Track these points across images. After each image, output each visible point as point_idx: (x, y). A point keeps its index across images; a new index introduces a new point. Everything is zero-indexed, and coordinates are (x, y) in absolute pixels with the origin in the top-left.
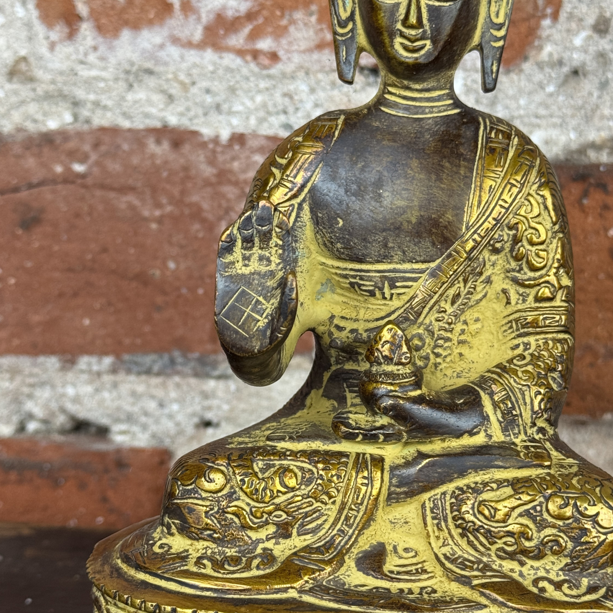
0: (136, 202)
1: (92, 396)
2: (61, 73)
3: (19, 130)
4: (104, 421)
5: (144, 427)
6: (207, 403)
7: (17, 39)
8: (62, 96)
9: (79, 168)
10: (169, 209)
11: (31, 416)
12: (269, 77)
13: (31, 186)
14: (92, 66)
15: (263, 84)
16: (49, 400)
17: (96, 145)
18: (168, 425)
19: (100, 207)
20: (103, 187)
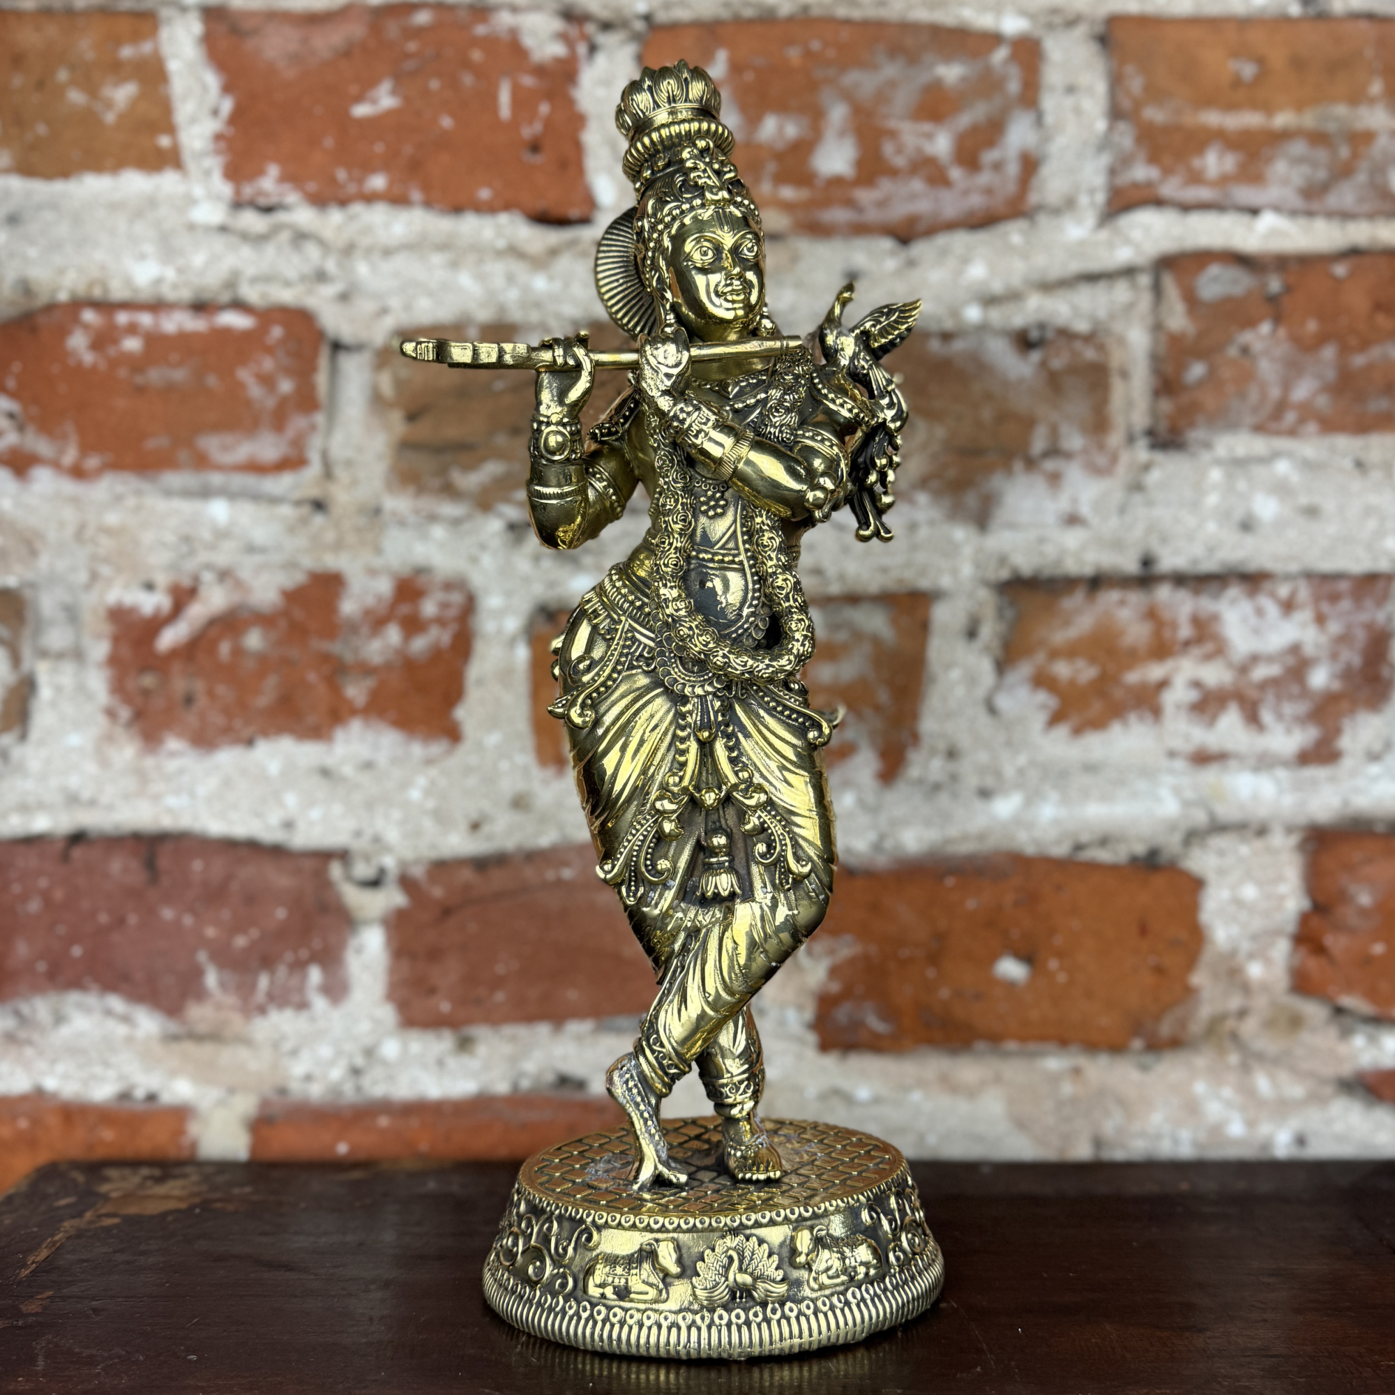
1: (577, 1055)
2: (551, 804)
3: (519, 847)
4: (586, 1075)
7: (517, 780)
8: (552, 821)
9: (566, 875)
11: (526, 1075)
13: (529, 890)
16: (540, 1060)
17: (578, 857)
19: (583, 903)
20: (584, 887)
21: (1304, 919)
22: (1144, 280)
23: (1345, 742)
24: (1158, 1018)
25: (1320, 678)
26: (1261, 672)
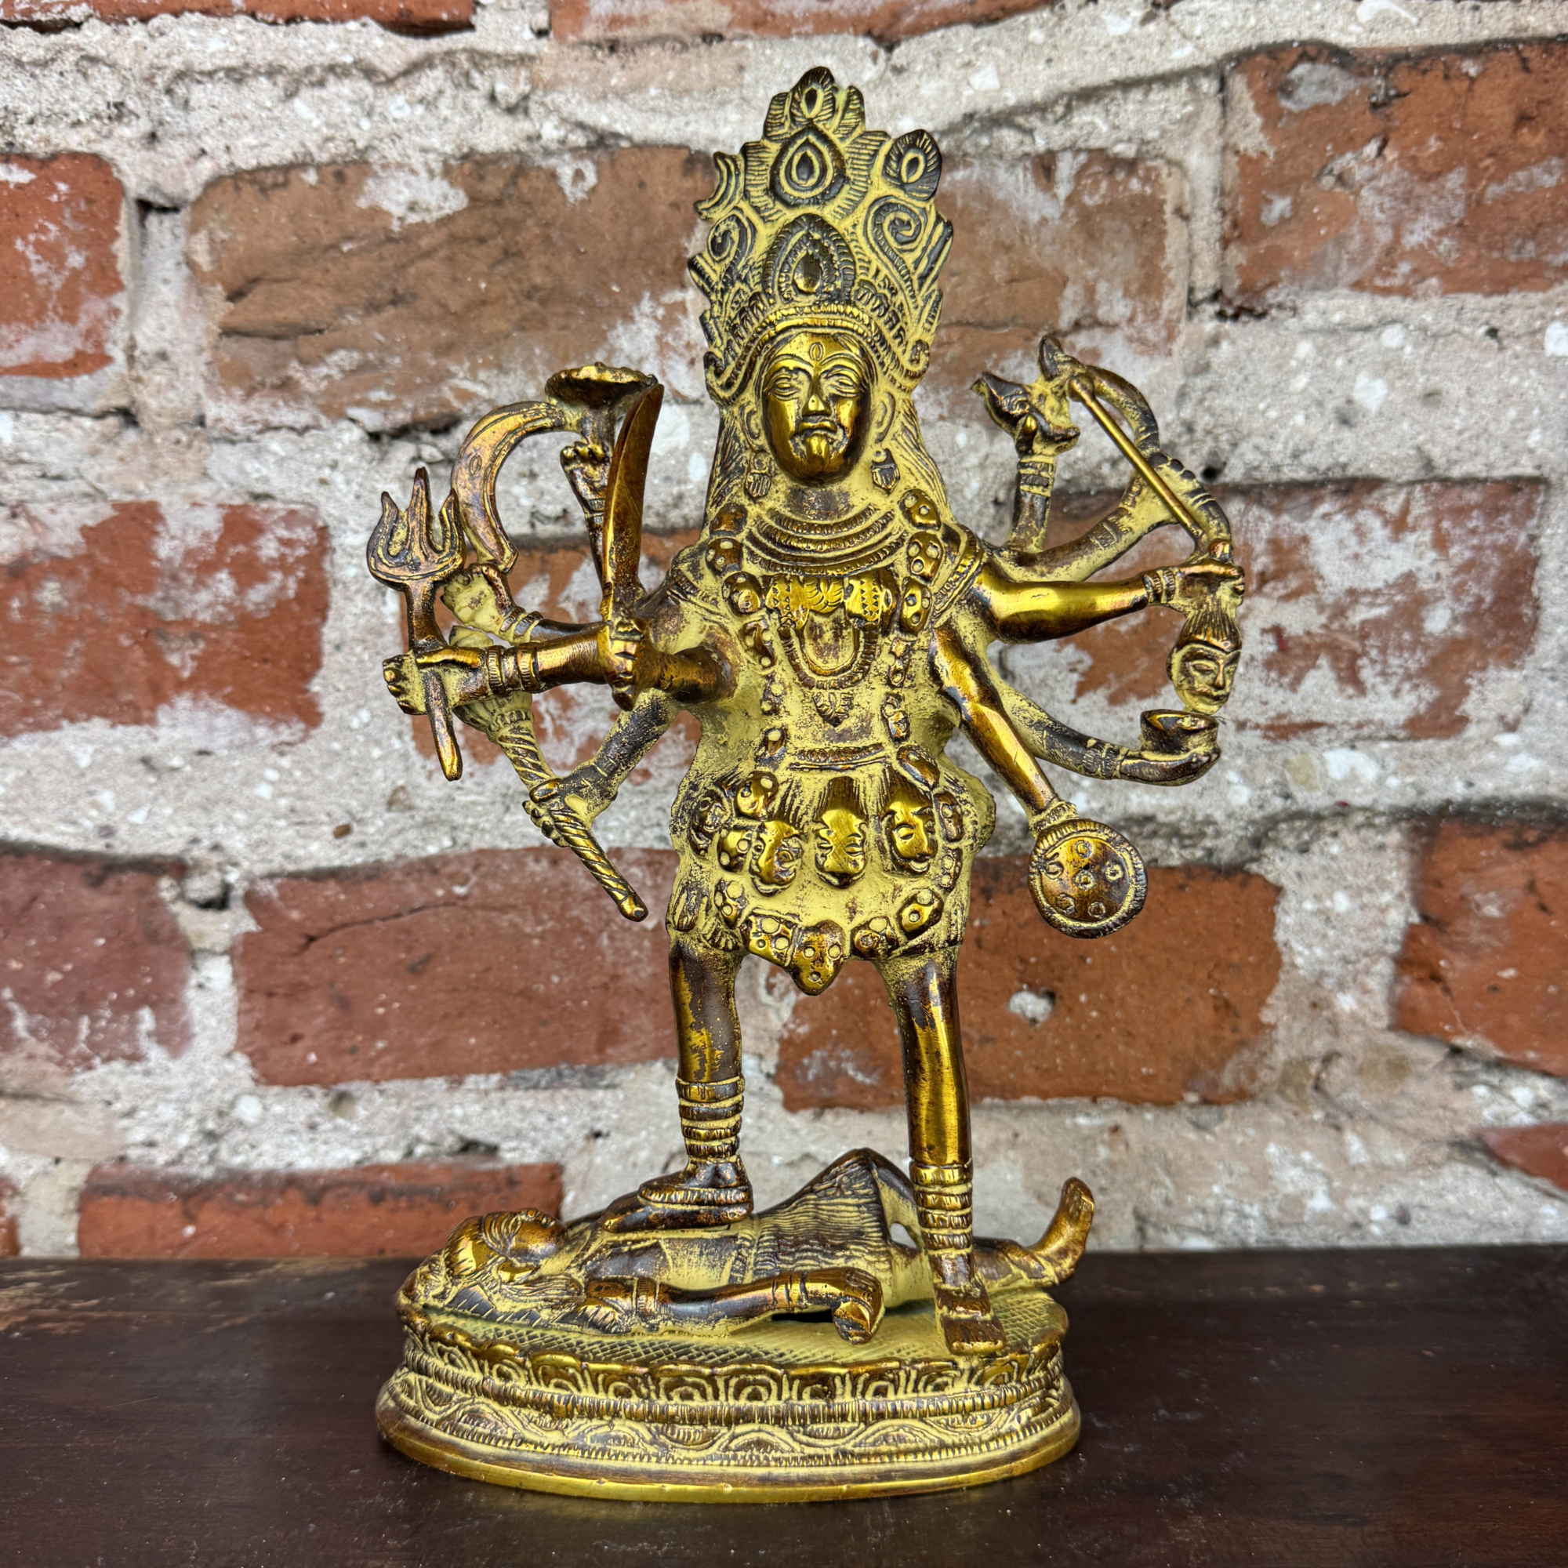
0: (518, 920)
1: (480, 1115)
2: (439, 800)
3: (399, 857)
4: (493, 1140)
5: (534, 1143)
6: (596, 1114)
7: (395, 770)
8: (442, 823)
9: (460, 890)
10: (550, 924)
11: (418, 1140)
12: (642, 792)
13: (413, 911)
14: (469, 792)
15: (637, 800)
16: (436, 1122)
17: (476, 868)
18: (558, 1139)
19: (483, 927)
20: (484, 907)
21: (1411, 935)
22: (1208, 85)
23: (1469, 706)
24: (1219, 1065)
25: (1438, 621)
26: (1360, 615)
